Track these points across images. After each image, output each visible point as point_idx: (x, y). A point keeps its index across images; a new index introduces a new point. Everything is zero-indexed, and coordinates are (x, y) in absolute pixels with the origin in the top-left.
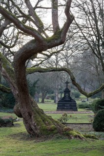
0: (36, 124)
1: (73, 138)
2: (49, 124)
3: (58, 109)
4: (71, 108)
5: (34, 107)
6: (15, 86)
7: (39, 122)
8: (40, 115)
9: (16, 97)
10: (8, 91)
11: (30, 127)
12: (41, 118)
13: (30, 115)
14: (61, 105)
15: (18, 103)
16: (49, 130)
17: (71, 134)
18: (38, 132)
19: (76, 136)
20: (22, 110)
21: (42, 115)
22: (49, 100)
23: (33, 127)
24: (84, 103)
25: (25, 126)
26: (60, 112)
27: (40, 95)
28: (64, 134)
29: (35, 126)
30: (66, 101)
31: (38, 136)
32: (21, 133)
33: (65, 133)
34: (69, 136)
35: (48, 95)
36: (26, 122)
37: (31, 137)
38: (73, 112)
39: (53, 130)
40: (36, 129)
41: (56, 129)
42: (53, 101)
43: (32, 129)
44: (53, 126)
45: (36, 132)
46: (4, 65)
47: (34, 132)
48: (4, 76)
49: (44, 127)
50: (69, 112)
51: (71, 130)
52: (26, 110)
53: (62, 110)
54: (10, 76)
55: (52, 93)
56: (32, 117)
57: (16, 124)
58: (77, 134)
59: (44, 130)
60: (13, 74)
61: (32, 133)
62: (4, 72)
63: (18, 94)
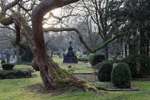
0: (52, 77)
1: (87, 90)
2: (64, 77)
3: (64, 62)
4: (73, 61)
5: (50, 61)
6: (33, 43)
7: (55, 75)
8: (55, 69)
9: (33, 52)
10: (27, 48)
11: (47, 80)
12: (57, 72)
13: (47, 69)
14: (66, 59)
15: (36, 58)
16: (65, 83)
17: (85, 87)
18: (54, 84)
19: (90, 89)
20: (39, 64)
21: (58, 69)
22: (55, 56)
23: (49, 80)
24: (81, 58)
25: (42, 78)
26: (65, 64)
27: (49, 52)
28: (78, 87)
29: (51, 79)
30: (70, 56)
31: (54, 89)
32: (38, 84)
33: (79, 85)
34: (83, 88)
35: (55, 52)
36: (43, 75)
37: (48, 89)
38: (75, 64)
39: (68, 83)
40: (52, 82)
41: (70, 81)
42: (58, 56)
43: (48, 82)
44: (68, 79)
45: (53, 84)
46: (22, 23)
47: (50, 85)
48: (22, 33)
49: (60, 80)
50: (72, 64)
51: (84, 83)
52: (43, 64)
53: (67, 63)
54: (28, 33)
55: (58, 51)
56: (49, 70)
57: (34, 75)
58: (91, 87)
59: (60, 83)
60: (31, 32)
61: (48, 85)
62: (23, 30)
63: (35, 49)
